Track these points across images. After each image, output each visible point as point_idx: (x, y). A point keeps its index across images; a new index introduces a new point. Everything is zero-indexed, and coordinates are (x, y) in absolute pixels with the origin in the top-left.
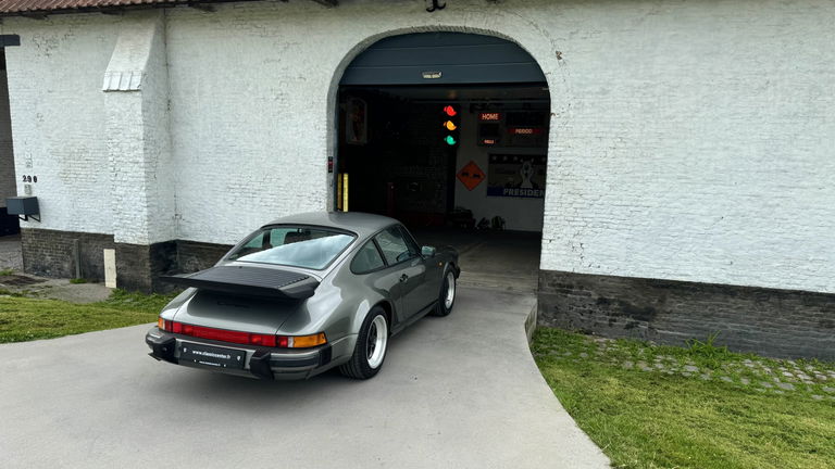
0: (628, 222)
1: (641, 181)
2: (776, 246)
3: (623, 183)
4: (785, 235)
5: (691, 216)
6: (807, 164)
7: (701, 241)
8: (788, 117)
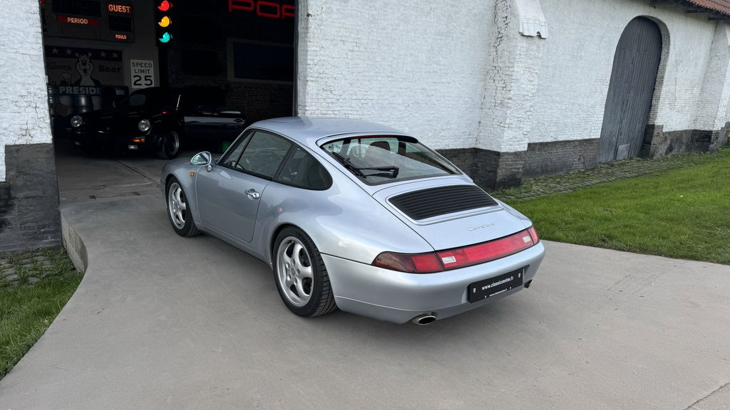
0: (360, 112)
1: (367, 79)
2: (430, 123)
3: (358, 80)
4: (435, 115)
5: (393, 106)
6: (446, 68)
7: (398, 123)
8: (438, 34)
